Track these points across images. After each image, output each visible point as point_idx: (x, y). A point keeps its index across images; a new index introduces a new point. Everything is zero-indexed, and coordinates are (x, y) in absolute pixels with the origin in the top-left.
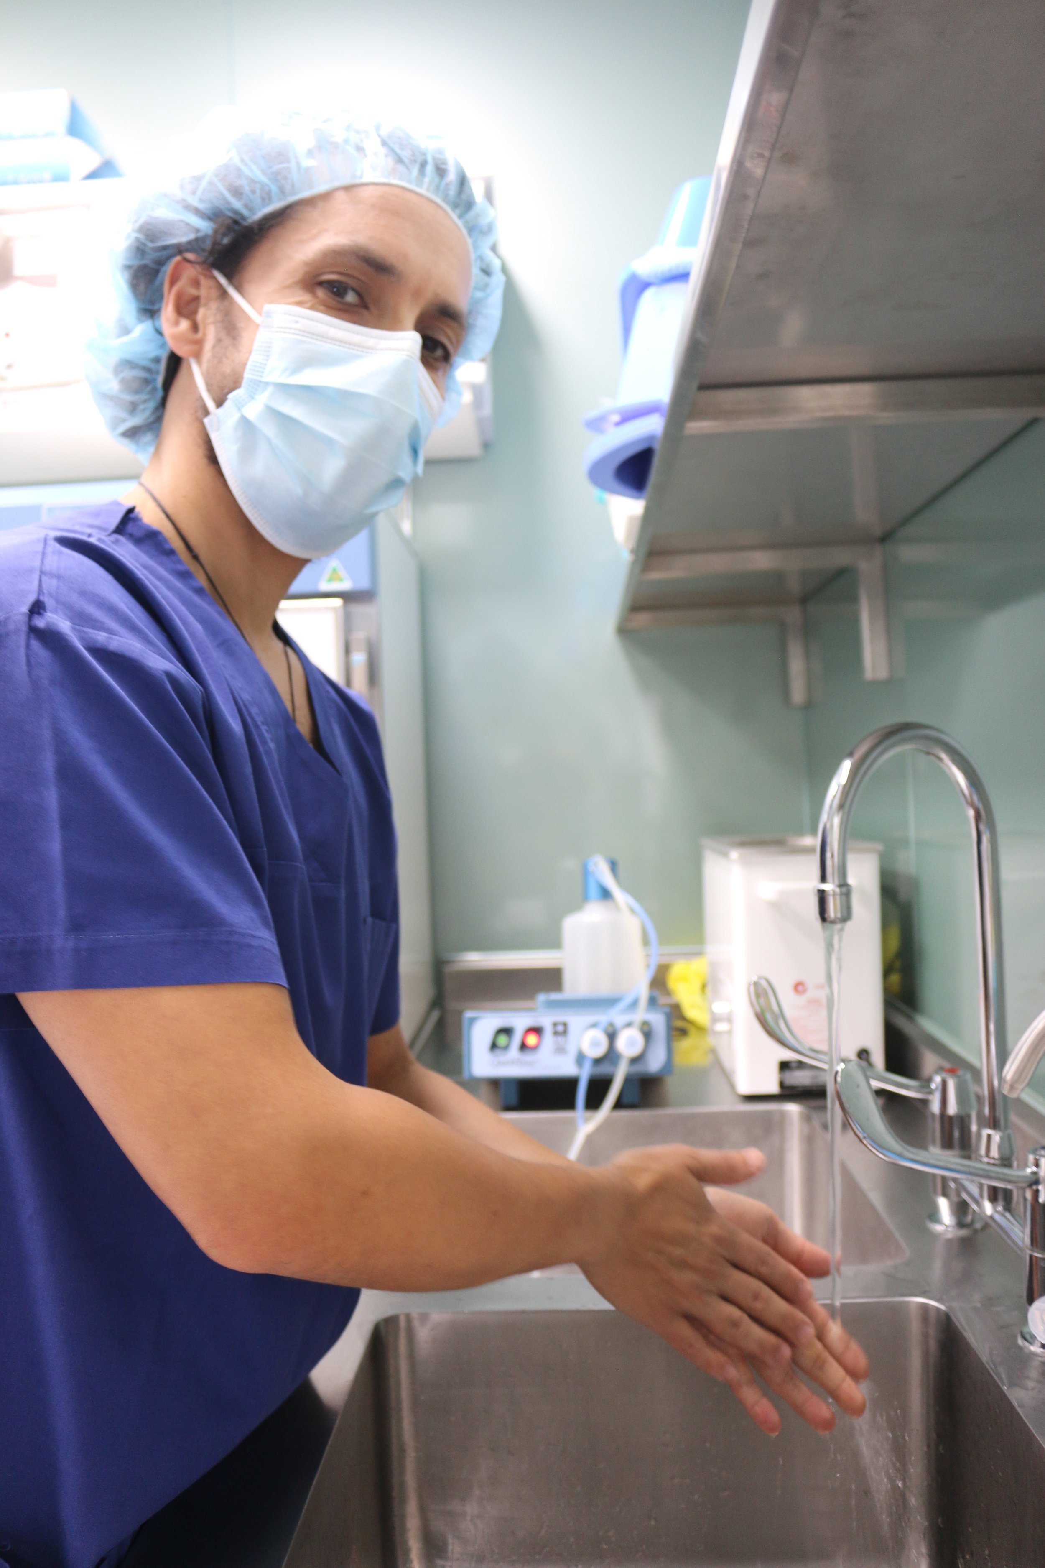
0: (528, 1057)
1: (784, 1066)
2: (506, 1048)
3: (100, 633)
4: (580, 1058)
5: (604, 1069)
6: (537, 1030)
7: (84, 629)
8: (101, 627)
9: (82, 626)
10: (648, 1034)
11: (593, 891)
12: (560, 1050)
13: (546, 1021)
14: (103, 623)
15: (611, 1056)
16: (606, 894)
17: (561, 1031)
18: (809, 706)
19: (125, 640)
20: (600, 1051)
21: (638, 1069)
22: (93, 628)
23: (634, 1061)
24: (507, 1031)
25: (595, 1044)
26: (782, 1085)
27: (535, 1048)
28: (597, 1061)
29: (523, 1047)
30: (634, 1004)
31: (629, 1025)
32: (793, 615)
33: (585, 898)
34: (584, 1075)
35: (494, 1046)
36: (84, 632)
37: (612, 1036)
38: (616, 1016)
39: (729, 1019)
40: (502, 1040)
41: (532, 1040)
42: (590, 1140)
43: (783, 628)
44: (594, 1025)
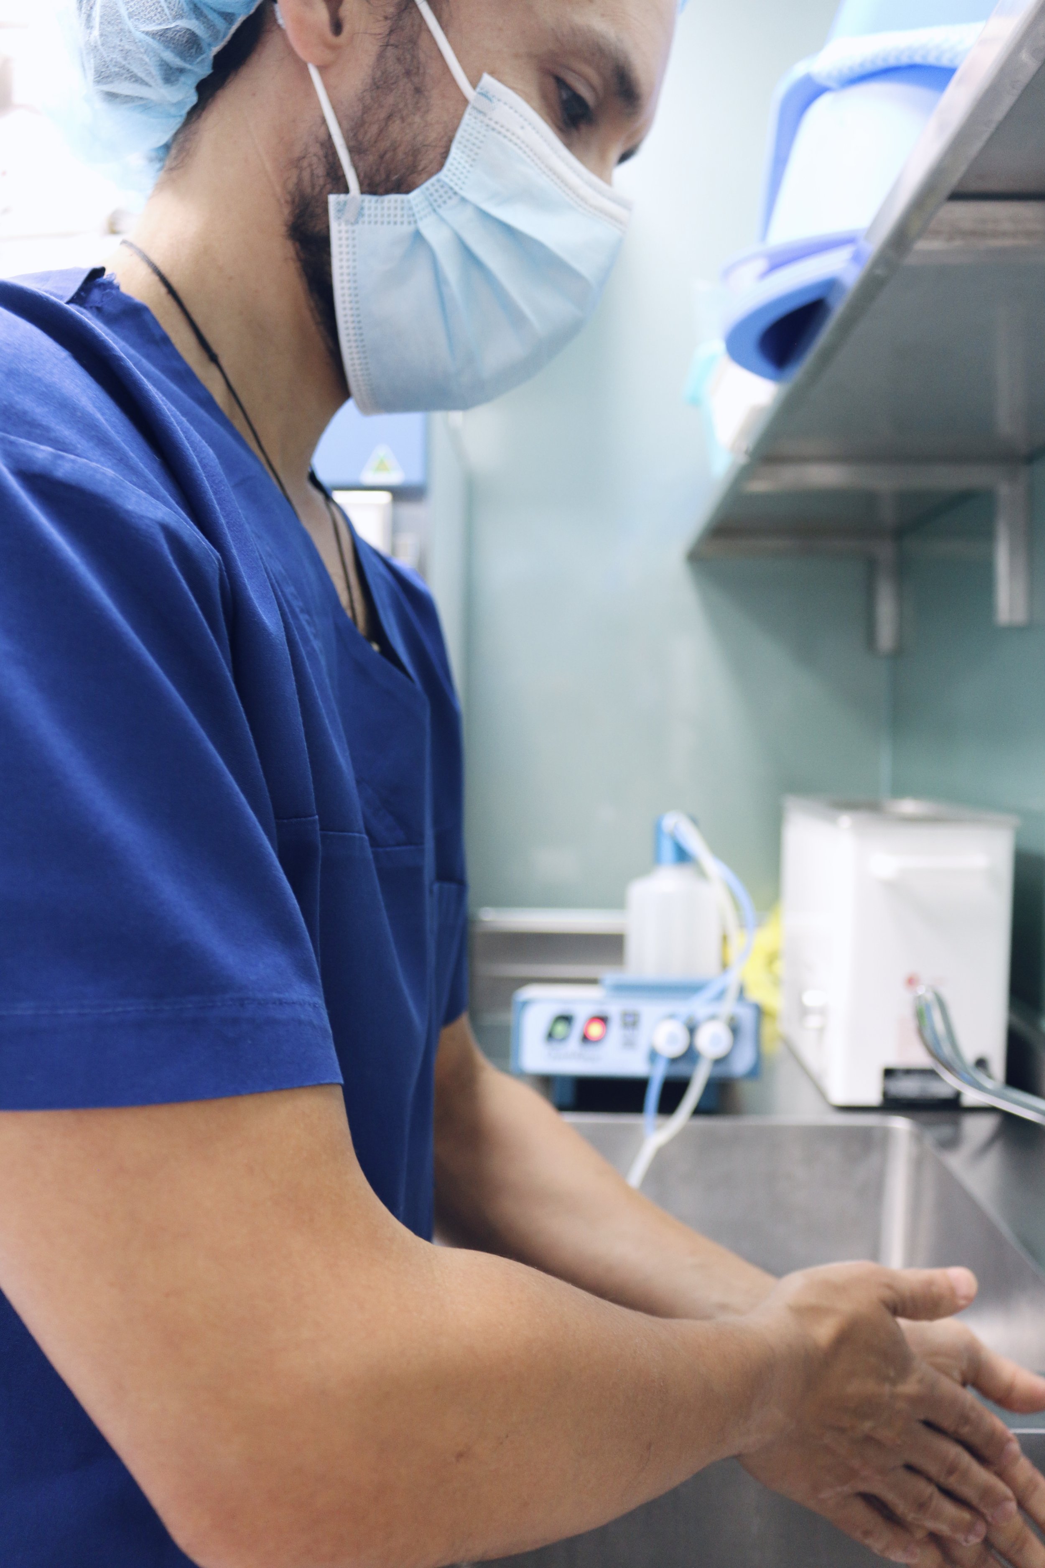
0: (590, 1050)
1: (889, 1073)
2: (564, 1039)
3: (42, 447)
4: (653, 1056)
5: (681, 1070)
6: (603, 1020)
7: (12, 438)
8: (42, 434)
9: (8, 433)
10: (735, 1029)
11: (668, 851)
12: (629, 1044)
13: (614, 1009)
14: (47, 429)
15: (690, 1055)
16: (682, 856)
17: (631, 1021)
18: (899, 653)
19: (85, 460)
20: (677, 1048)
21: (721, 1071)
22: (29, 436)
23: (719, 1062)
24: (566, 1019)
25: (672, 1039)
26: (885, 1094)
27: (598, 1041)
28: (674, 1061)
29: (585, 1039)
30: (721, 996)
31: (713, 1017)
32: (885, 551)
33: (657, 860)
34: (657, 1077)
35: (550, 1036)
36: (11, 443)
37: (692, 1030)
38: (698, 1007)
39: (822, 1011)
40: (560, 1028)
41: (595, 1030)
42: (661, 1154)
43: (871, 566)
44: (672, 1016)
